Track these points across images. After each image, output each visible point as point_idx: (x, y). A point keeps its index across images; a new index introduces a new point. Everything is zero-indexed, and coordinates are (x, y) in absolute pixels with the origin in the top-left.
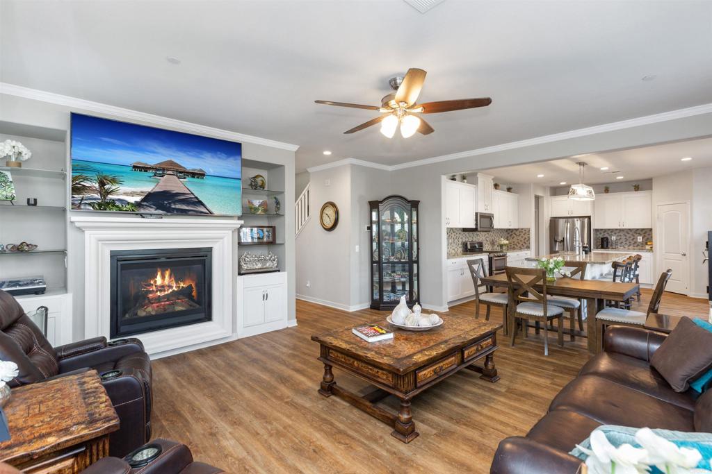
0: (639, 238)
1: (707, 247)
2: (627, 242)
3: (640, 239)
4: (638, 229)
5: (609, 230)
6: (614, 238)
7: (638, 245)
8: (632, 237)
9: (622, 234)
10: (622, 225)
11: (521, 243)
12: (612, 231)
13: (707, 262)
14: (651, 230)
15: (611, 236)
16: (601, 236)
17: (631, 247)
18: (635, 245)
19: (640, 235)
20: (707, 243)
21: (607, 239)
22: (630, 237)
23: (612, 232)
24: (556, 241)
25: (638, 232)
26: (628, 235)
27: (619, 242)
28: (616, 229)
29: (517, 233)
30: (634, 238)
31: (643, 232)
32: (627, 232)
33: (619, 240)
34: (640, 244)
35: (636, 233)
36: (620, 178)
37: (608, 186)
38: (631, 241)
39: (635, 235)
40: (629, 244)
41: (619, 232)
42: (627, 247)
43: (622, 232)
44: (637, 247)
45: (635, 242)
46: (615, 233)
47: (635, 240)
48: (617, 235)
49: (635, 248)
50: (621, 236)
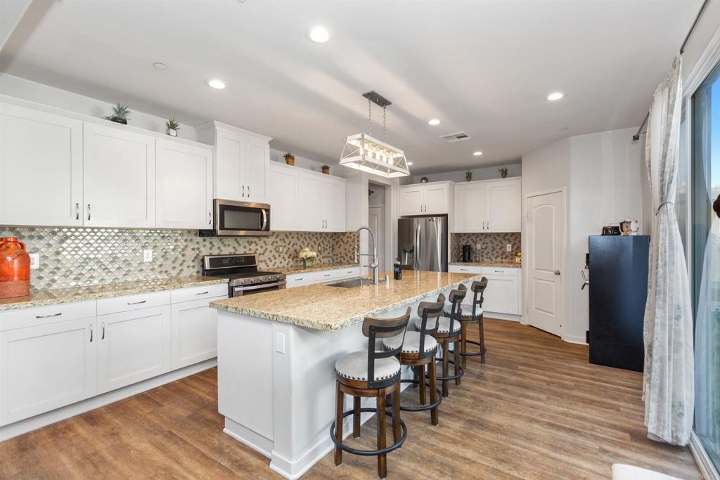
0: (508, 245)
1: (588, 262)
2: (495, 252)
3: (509, 247)
4: (507, 234)
5: (473, 234)
6: (479, 246)
7: (507, 257)
8: (500, 245)
9: (488, 240)
10: (486, 228)
12: (477, 235)
13: (587, 287)
14: (519, 234)
15: (475, 243)
16: (464, 243)
17: (499, 259)
18: (504, 256)
19: (510, 242)
20: (588, 256)
21: (469, 247)
22: (497, 245)
23: (476, 238)
24: (405, 252)
25: (508, 237)
26: (496, 243)
27: (485, 252)
28: (482, 234)
29: (345, 239)
30: (502, 247)
31: (514, 238)
32: (494, 238)
33: (485, 249)
34: (509, 255)
35: (505, 240)
36: (478, 154)
37: (471, 171)
38: (499, 250)
39: (503, 242)
40: (496, 254)
41: (485, 238)
42: (494, 260)
43: (488, 238)
44: (505, 258)
45: (504, 253)
46: (481, 240)
47: (503, 249)
48: (482, 242)
49: (504, 260)
50: (487, 243)
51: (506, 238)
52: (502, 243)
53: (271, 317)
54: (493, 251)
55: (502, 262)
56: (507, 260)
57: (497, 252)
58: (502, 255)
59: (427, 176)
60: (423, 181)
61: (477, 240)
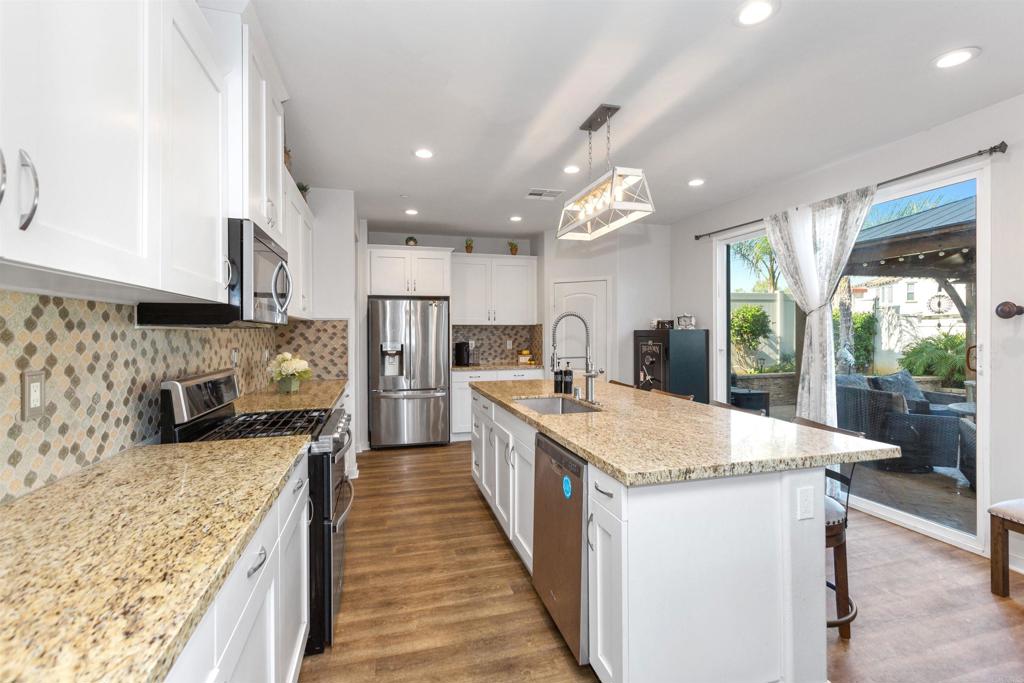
0: (508, 342)
2: (492, 351)
3: (509, 345)
4: (506, 327)
5: (465, 327)
6: (472, 344)
7: (507, 356)
8: (499, 341)
9: (484, 335)
11: (322, 364)
15: (468, 339)
17: (497, 360)
18: (503, 356)
19: (511, 337)
21: (465, 345)
22: (496, 342)
23: (469, 331)
24: (384, 354)
26: (493, 338)
27: (482, 350)
28: (477, 327)
30: (501, 344)
31: (514, 332)
32: (492, 332)
33: (481, 346)
34: (509, 354)
35: (504, 335)
36: (516, 219)
37: (473, 238)
38: (497, 349)
39: (503, 337)
40: (494, 354)
41: (480, 332)
42: (492, 361)
43: (484, 332)
44: (505, 359)
45: (503, 351)
46: (474, 335)
47: (503, 346)
48: (476, 337)
49: (503, 361)
50: (482, 339)
51: (507, 332)
52: (501, 339)
53: (800, 462)
54: (490, 349)
55: (502, 364)
56: (507, 361)
57: (496, 351)
58: (501, 354)
59: (415, 236)
60: (412, 243)
61: (471, 335)
